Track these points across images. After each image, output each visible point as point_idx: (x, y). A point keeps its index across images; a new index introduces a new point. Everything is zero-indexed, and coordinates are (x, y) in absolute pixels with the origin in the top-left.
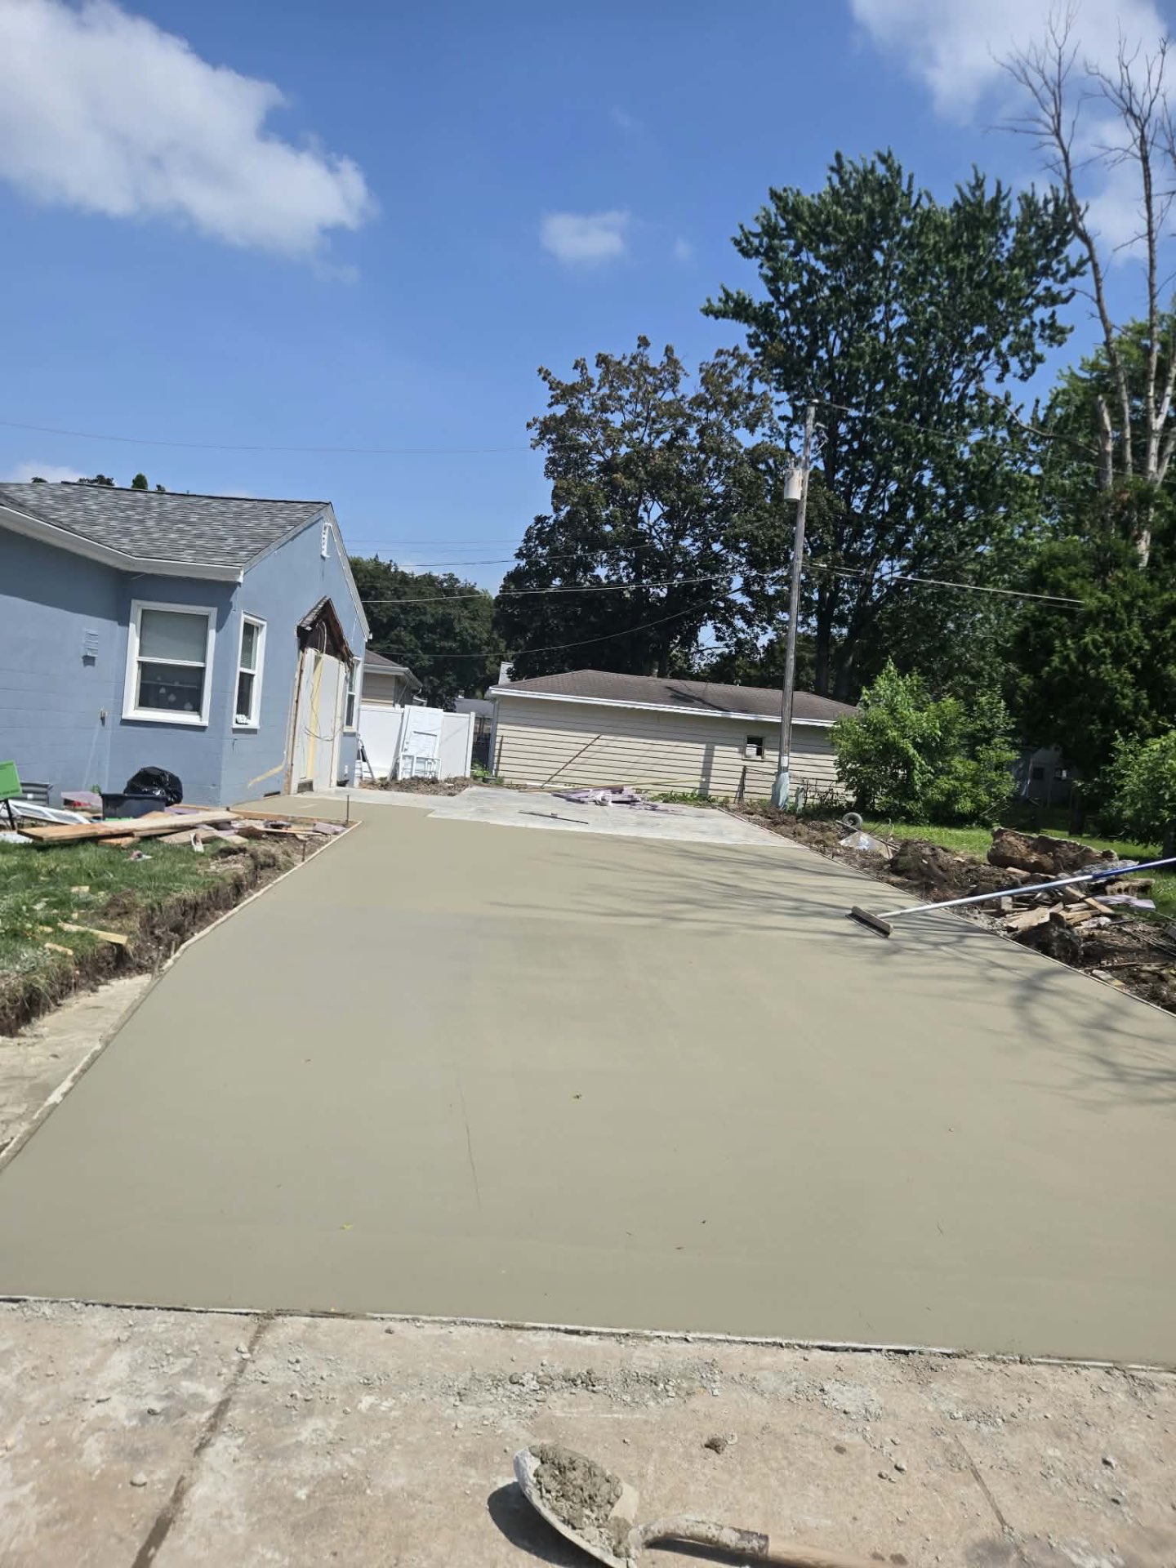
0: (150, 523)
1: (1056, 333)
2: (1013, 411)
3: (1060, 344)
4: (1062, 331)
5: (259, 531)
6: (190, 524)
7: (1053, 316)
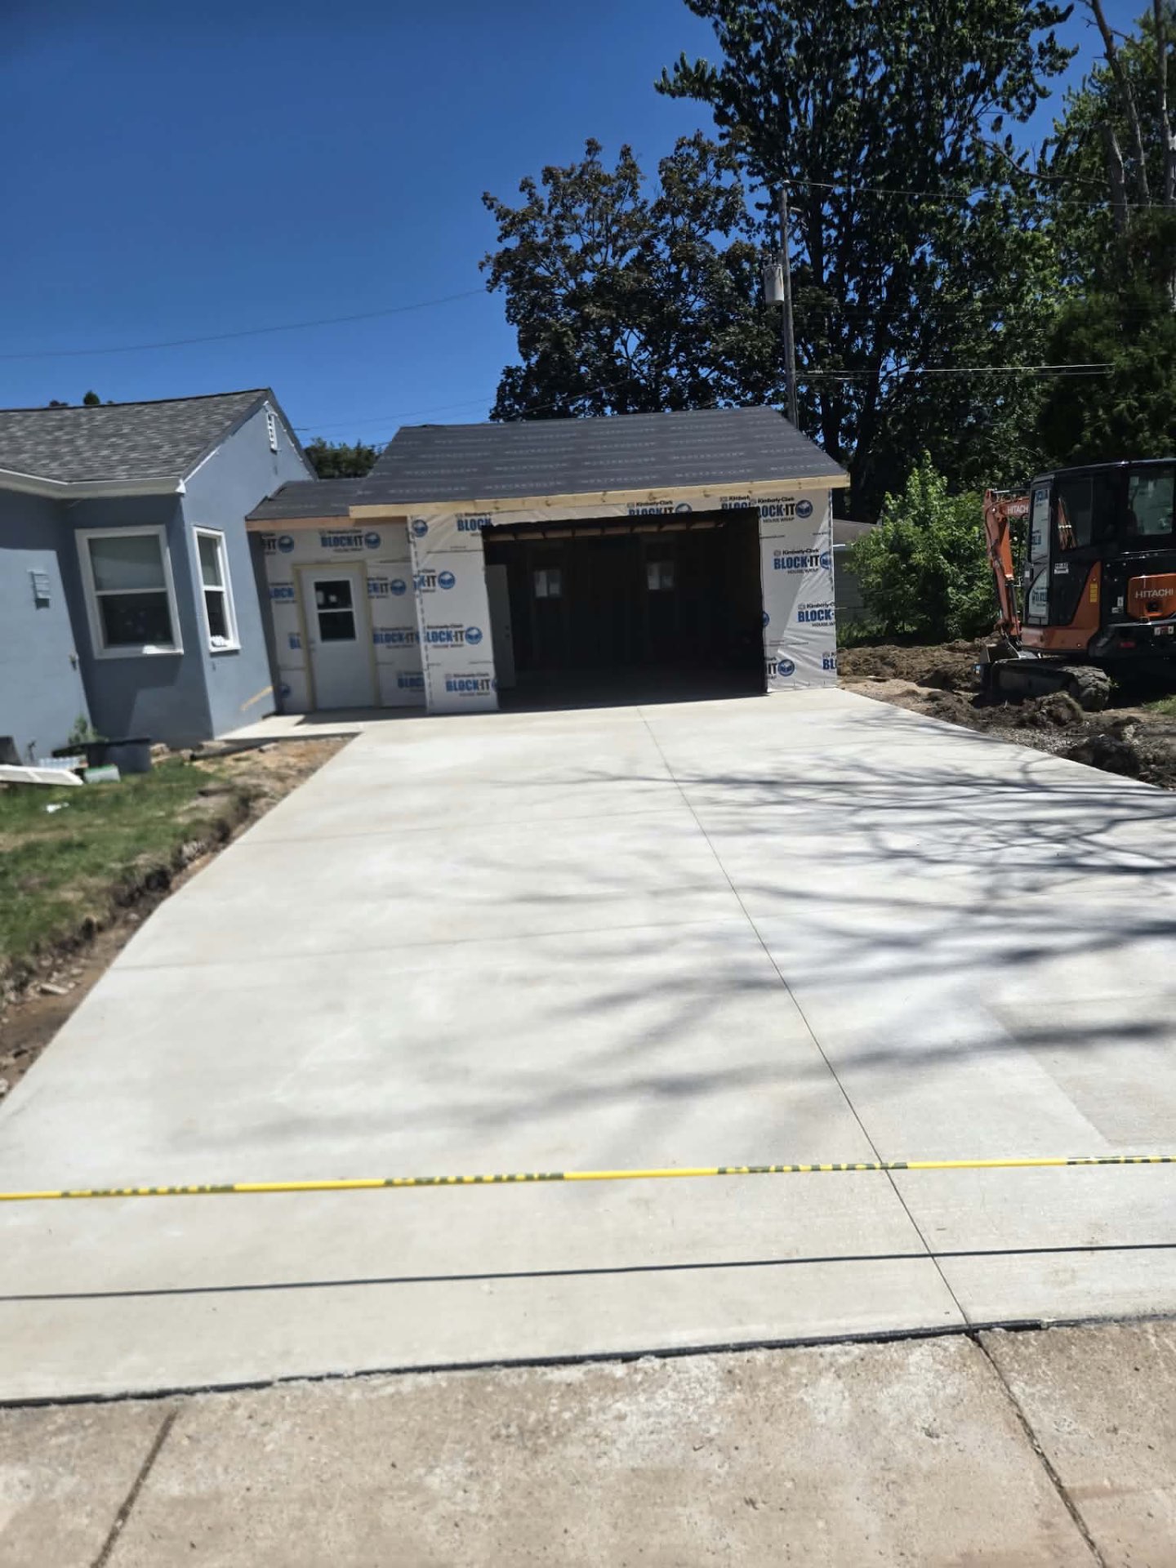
0: (80, 442)
1: (1056, 57)
2: (1015, 161)
3: (1061, 70)
4: (1064, 55)
5: (197, 432)
6: (122, 436)
7: (1051, 39)
